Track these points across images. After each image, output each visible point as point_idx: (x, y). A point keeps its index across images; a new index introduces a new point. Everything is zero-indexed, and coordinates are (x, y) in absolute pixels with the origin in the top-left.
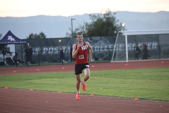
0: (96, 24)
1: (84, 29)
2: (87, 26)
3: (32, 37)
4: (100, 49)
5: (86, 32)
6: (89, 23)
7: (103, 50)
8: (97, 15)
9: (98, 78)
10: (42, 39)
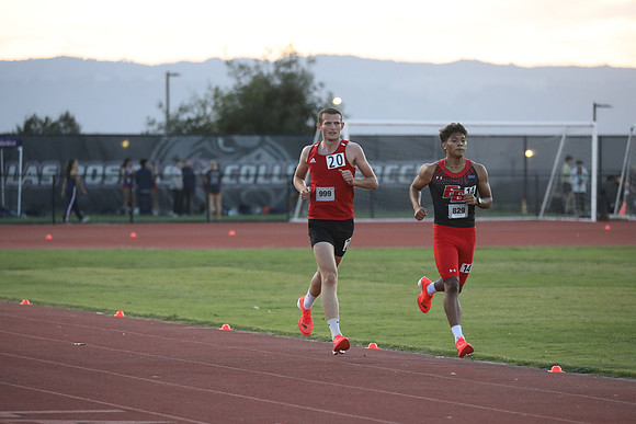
0: (246, 94)
1: (209, 110)
2: (218, 99)
3: (33, 127)
4: (257, 175)
5: (213, 119)
6: (226, 88)
7: (267, 182)
8: (252, 65)
9: (249, 271)
10: (68, 135)
